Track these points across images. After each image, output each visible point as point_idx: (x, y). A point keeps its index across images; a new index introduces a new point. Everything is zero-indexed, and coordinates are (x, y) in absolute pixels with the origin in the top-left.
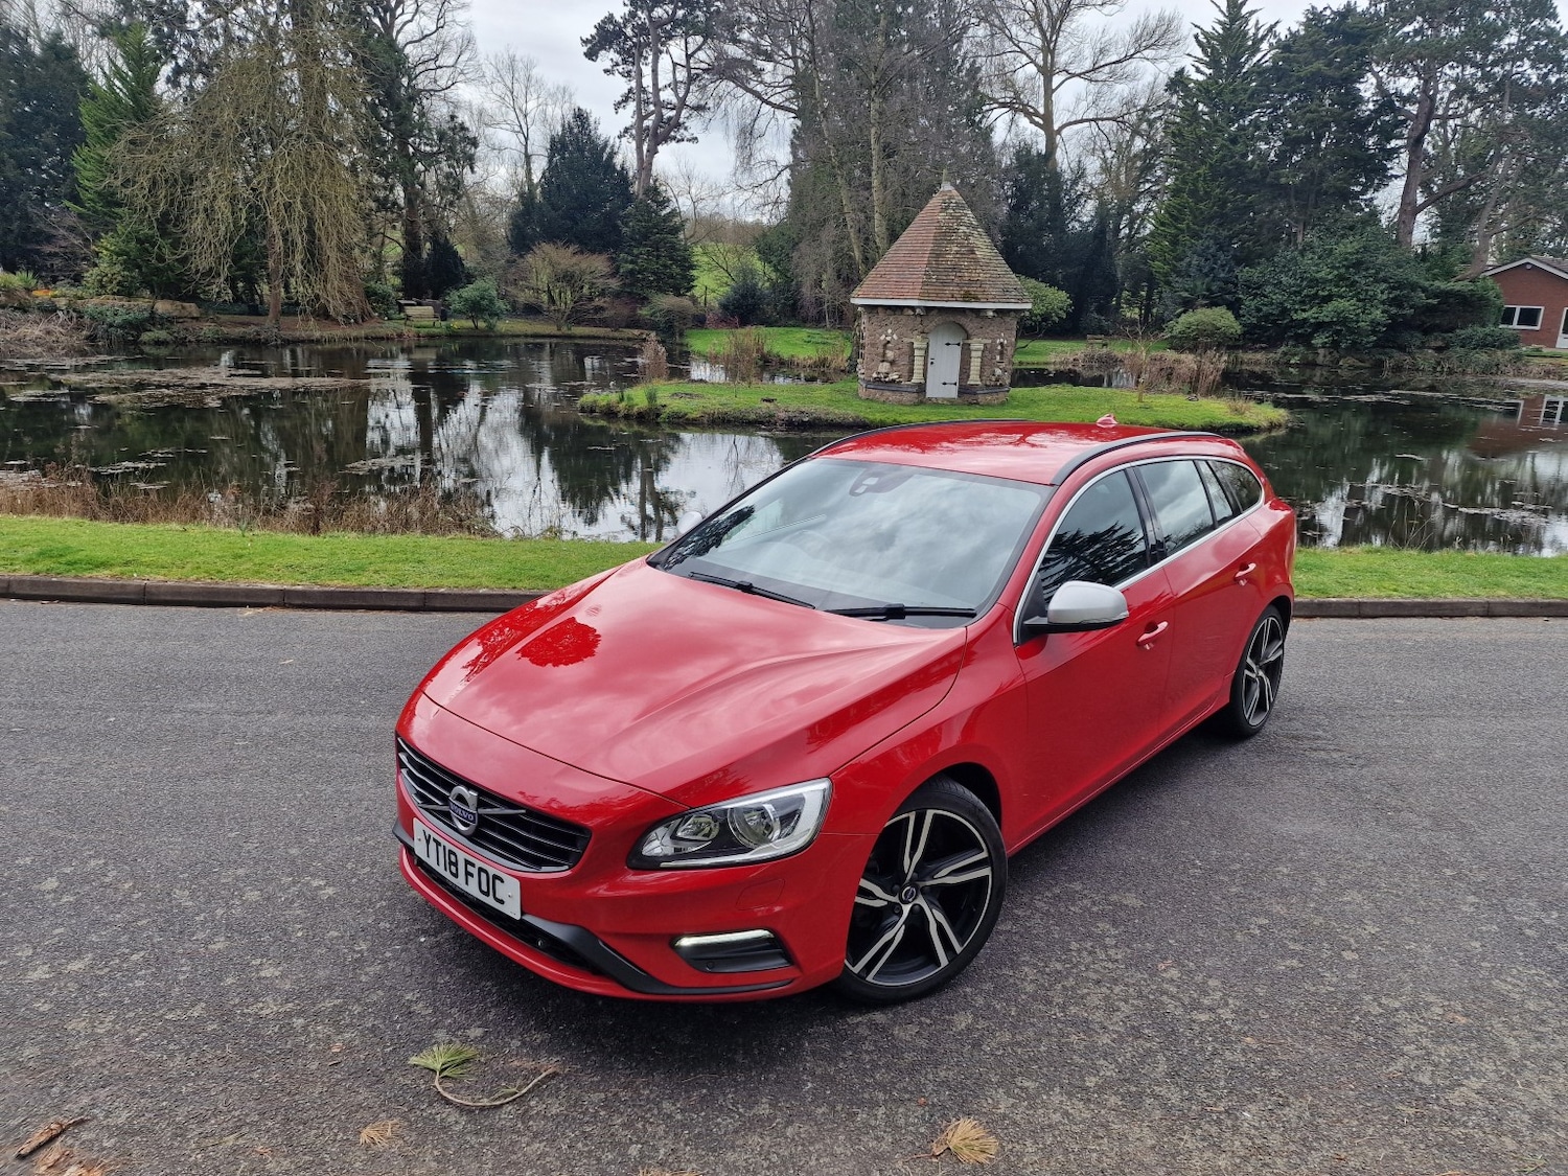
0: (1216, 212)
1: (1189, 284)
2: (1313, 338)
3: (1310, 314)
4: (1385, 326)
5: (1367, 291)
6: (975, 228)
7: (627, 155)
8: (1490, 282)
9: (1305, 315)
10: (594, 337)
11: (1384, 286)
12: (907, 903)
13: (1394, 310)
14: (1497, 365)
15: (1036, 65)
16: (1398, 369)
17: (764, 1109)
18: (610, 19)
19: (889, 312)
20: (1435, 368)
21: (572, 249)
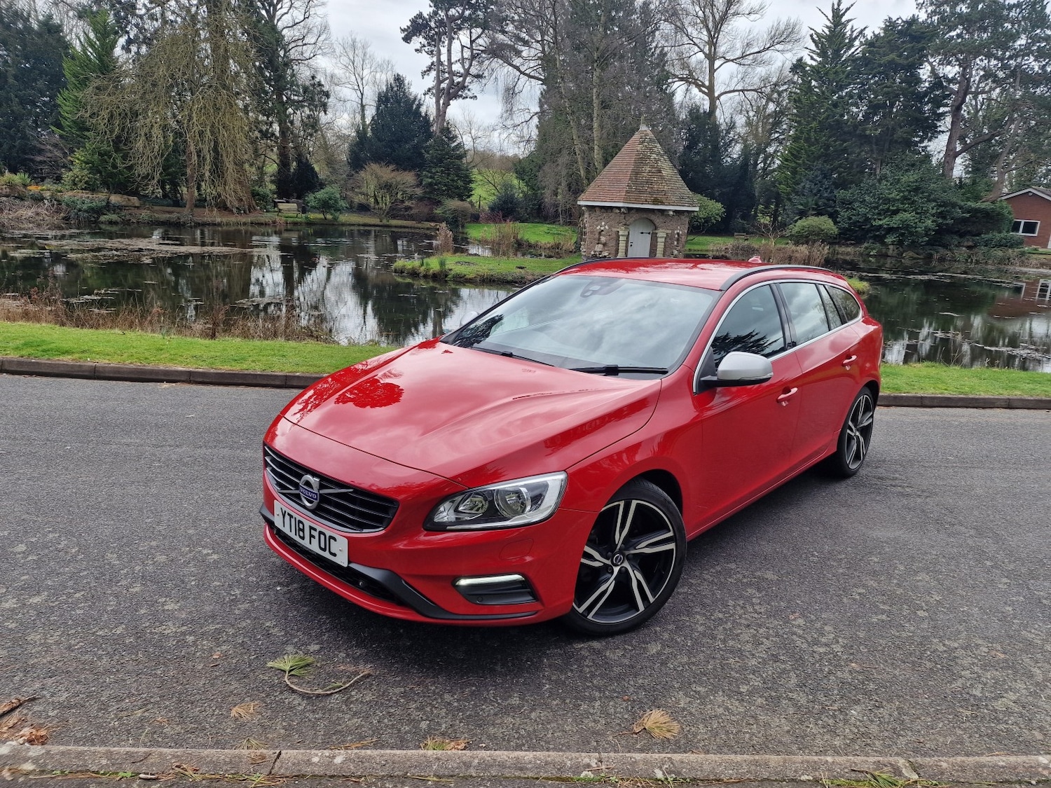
0: (822, 153)
1: (804, 200)
2: (885, 238)
3: (884, 222)
4: (934, 231)
5: (922, 207)
6: (662, 156)
7: (429, 106)
8: (1005, 204)
9: (881, 223)
10: (405, 227)
11: (934, 204)
12: (616, 565)
13: (940, 221)
14: (1009, 259)
15: (704, 53)
16: (942, 260)
17: (515, 700)
18: (420, 15)
19: (603, 210)
20: (967, 260)
21: (392, 167)
